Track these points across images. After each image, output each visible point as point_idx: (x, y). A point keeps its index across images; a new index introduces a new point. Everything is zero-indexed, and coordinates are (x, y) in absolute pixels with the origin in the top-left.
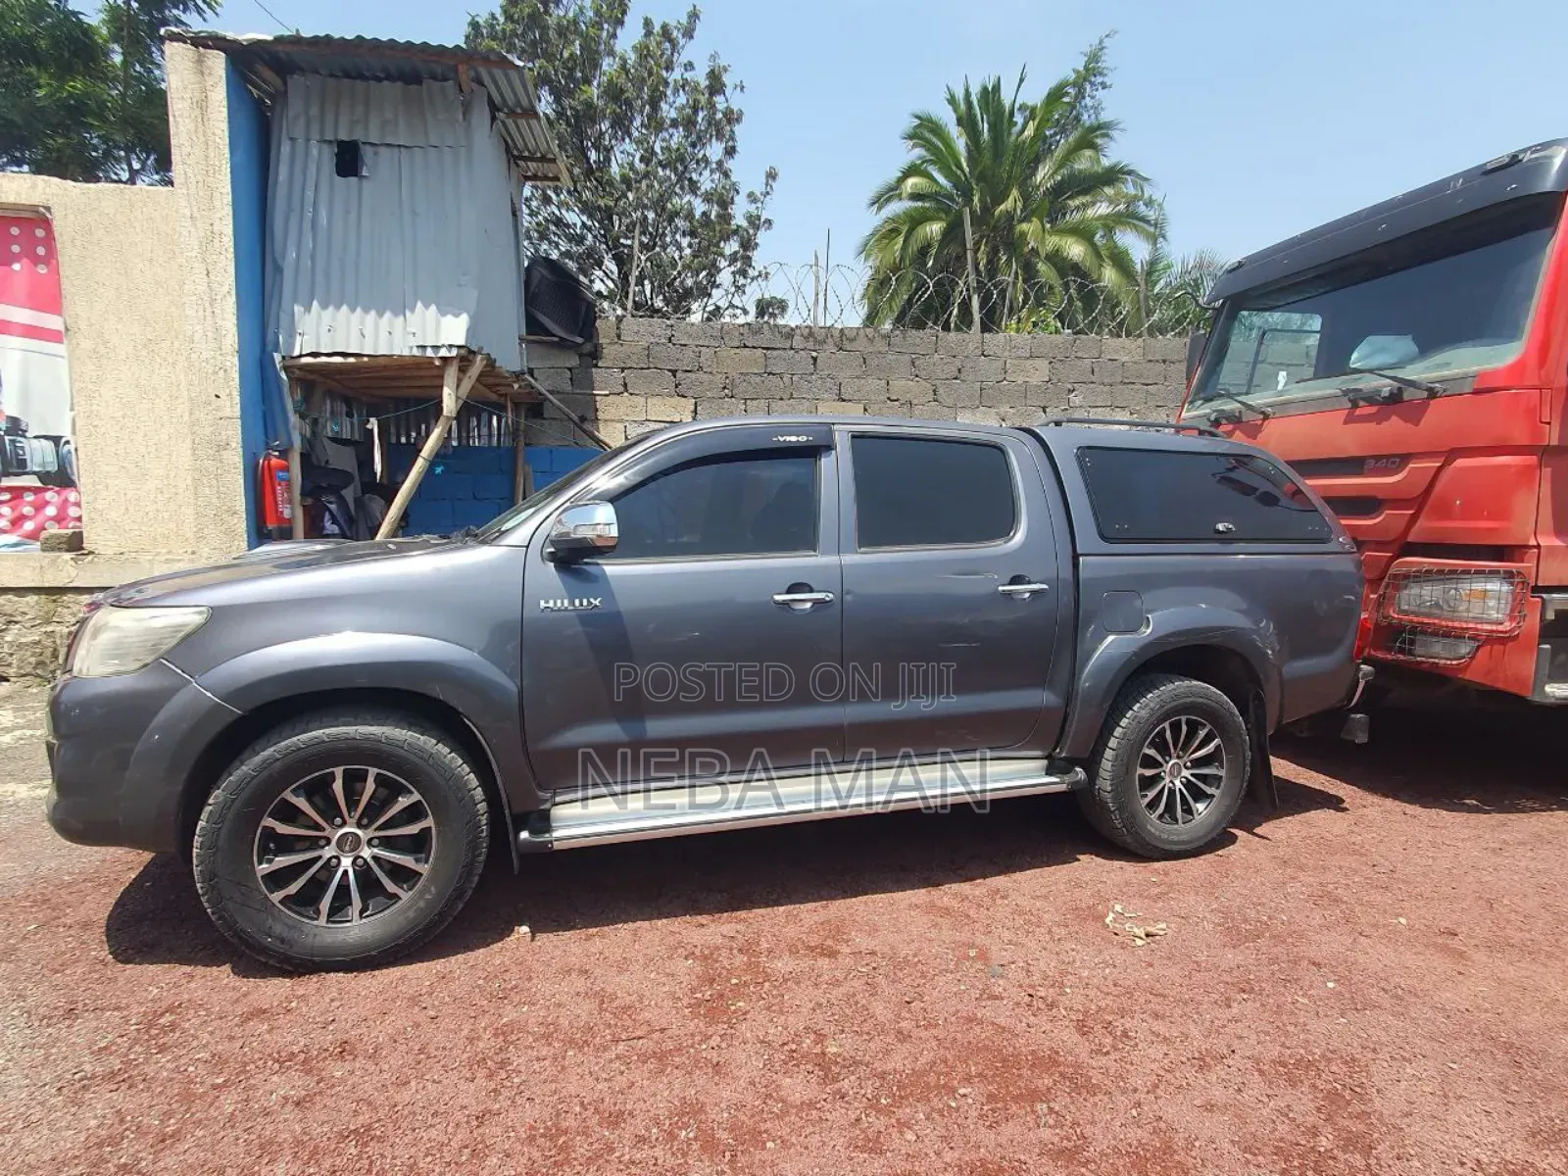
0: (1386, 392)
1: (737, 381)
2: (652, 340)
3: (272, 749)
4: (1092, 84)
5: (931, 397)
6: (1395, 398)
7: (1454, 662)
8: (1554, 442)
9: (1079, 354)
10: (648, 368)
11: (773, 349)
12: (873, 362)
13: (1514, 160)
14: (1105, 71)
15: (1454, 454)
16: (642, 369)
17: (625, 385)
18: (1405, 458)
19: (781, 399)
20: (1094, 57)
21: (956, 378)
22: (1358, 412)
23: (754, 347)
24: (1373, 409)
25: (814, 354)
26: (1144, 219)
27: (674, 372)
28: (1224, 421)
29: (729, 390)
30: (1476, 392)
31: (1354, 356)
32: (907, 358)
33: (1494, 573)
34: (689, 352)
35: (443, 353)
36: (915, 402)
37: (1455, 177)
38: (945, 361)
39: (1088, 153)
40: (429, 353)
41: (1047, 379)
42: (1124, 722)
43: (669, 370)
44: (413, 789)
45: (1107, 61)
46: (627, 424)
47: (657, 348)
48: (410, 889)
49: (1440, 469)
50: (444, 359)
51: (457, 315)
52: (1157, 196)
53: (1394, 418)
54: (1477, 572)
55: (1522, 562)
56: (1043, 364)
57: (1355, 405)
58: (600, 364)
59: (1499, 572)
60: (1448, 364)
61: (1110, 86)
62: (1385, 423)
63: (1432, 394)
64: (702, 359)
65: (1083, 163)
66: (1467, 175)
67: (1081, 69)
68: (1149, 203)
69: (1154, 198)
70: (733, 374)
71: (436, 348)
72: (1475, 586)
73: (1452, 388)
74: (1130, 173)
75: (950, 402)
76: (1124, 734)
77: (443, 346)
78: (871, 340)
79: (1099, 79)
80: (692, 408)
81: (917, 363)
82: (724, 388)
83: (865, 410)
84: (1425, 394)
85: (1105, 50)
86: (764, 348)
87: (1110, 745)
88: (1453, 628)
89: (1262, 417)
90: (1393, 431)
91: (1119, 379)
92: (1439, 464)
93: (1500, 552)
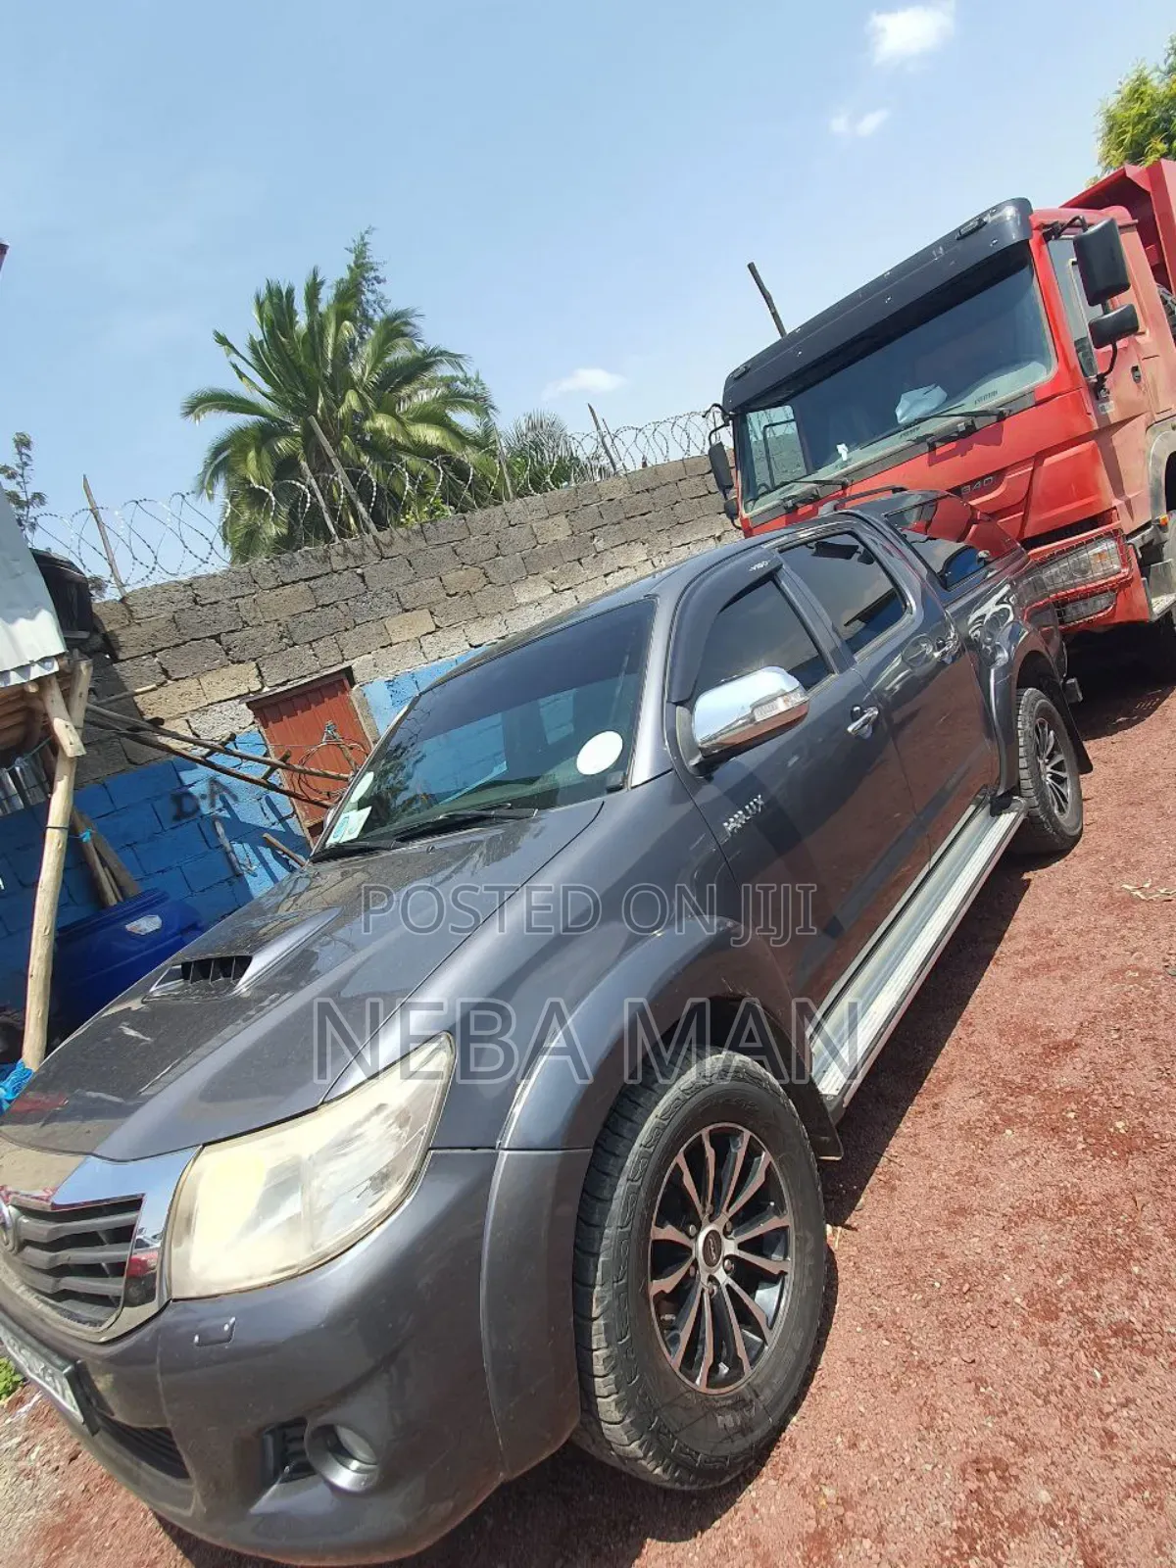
0: (961, 427)
1: (292, 626)
2: (174, 609)
3: (622, 1181)
4: (367, 280)
5: (484, 580)
6: (970, 430)
7: (1101, 615)
8: (1096, 427)
9: (585, 502)
10: (185, 643)
11: (314, 578)
12: (419, 561)
13: (980, 224)
14: (375, 267)
15: (1039, 457)
16: (177, 645)
17: (165, 672)
18: (999, 475)
19: (347, 630)
20: (360, 252)
21: (497, 556)
22: (938, 452)
23: (294, 582)
24: (953, 445)
25: (359, 571)
26: (466, 396)
27: (217, 638)
28: (799, 505)
29: (288, 638)
30: (1038, 404)
31: (899, 413)
32: (447, 549)
33: (1099, 538)
34: (223, 610)
35: (36, 672)
36: (472, 590)
37: (935, 245)
38: (481, 540)
39: (401, 341)
40: (15, 679)
41: (570, 532)
42: (1021, 741)
43: (211, 637)
44: (740, 1128)
45: (374, 255)
46: (187, 717)
47: (184, 616)
48: (785, 1256)
49: (1033, 471)
50: (39, 681)
51: (32, 617)
52: (471, 374)
53: (975, 446)
54: (1090, 541)
55: (1111, 522)
56: (561, 519)
57: (932, 448)
58: (121, 656)
59: (1101, 537)
60: (995, 393)
61: (384, 281)
62: (969, 453)
63: (1001, 417)
64: (243, 612)
65: (400, 353)
66: (945, 242)
67: (353, 265)
68: (466, 381)
69: (468, 376)
70: (283, 617)
71: (23, 669)
72: (1091, 553)
73: (1015, 408)
74: (442, 353)
75: (501, 580)
76: (1026, 751)
77: (32, 663)
78: (408, 539)
79: (372, 274)
80: (256, 671)
81: (458, 551)
82: (281, 638)
83: (432, 613)
84: (994, 419)
85: (368, 247)
86: (306, 580)
87: (1021, 766)
88: (1067, 595)
89: (840, 487)
90: (979, 457)
91: (622, 516)
92: (1030, 469)
93: (1094, 522)
